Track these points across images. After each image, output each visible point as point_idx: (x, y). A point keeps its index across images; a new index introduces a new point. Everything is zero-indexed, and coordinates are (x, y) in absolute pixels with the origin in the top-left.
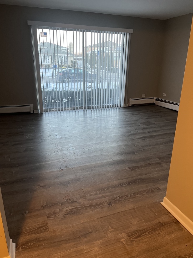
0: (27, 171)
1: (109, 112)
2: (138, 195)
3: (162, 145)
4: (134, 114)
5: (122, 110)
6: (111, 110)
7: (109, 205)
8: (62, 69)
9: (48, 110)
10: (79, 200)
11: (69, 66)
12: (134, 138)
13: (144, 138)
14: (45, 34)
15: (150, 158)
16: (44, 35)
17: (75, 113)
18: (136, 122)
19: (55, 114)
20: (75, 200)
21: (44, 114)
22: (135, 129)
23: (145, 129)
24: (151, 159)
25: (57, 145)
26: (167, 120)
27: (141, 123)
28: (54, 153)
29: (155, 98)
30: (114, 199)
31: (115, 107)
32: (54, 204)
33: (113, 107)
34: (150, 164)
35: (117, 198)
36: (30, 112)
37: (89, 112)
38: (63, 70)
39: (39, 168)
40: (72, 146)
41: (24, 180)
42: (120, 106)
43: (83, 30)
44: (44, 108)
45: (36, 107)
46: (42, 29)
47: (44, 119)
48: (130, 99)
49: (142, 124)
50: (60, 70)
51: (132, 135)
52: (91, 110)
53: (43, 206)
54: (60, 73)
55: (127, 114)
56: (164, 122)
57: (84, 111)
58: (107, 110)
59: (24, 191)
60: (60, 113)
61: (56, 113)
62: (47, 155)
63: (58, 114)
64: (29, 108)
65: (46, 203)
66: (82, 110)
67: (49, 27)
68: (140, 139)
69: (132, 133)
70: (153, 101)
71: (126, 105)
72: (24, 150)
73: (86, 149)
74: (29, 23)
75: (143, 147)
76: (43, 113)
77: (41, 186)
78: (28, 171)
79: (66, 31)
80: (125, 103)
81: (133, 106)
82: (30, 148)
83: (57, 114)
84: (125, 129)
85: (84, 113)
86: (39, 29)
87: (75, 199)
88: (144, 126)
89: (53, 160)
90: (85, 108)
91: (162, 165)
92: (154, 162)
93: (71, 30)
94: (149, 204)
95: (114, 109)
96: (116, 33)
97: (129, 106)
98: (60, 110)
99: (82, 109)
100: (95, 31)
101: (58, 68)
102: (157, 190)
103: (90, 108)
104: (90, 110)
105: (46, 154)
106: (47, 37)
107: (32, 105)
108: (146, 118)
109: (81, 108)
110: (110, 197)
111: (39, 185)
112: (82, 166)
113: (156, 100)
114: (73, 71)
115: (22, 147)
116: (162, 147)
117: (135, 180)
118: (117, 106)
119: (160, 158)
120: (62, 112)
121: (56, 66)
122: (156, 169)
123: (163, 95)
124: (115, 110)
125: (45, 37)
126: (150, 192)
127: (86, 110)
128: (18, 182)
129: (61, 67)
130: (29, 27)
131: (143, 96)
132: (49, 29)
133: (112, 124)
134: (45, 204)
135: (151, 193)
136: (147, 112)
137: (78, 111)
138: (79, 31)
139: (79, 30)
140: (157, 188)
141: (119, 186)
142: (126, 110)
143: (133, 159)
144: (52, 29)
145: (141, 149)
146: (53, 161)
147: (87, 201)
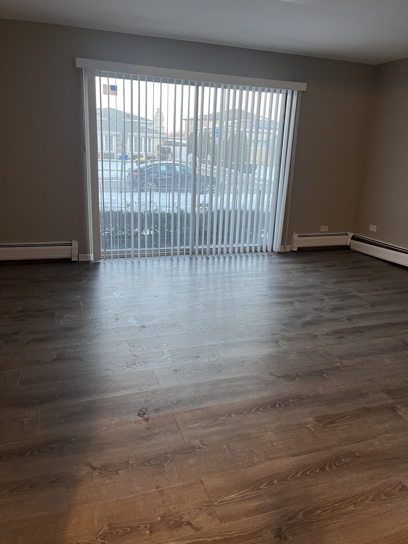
0: (61, 418)
1: (247, 264)
2: (352, 508)
3: (387, 356)
4: (305, 269)
5: (276, 260)
6: (252, 259)
7: (278, 539)
8: (140, 163)
9: (112, 255)
10: (197, 520)
11: (155, 158)
12: (316, 333)
13: (339, 334)
14: (114, 88)
15: (365, 392)
16: (110, 90)
17: (172, 265)
18: (313, 290)
19: (126, 265)
20: (186, 518)
21: (102, 265)
22: (315, 309)
23: (336, 309)
24: (367, 393)
25: (133, 346)
26: (385, 289)
27: (325, 294)
28: (127, 369)
29: (351, 235)
30: (290, 519)
31: (262, 251)
32: (129, 529)
33: (256, 251)
34: (368, 410)
35: (296, 514)
36: (71, 259)
37: (202, 262)
38: (142, 165)
39: (90, 411)
40: (168, 351)
41: (52, 446)
42: (272, 251)
43: (197, 83)
44: (102, 250)
45: (84, 249)
46: (107, 78)
47: (102, 276)
48: (295, 236)
49: (329, 297)
50: (135, 164)
51: (309, 323)
52: (208, 258)
53: (100, 534)
54: (136, 171)
55: (289, 270)
56: (380, 293)
57: (191, 258)
58: (243, 258)
59: (52, 482)
60: (138, 262)
61: (129, 261)
62: (109, 373)
63: (133, 266)
64: (70, 251)
65: (110, 525)
66: (187, 258)
67: (123, 74)
68: (330, 335)
69: (308, 318)
70: (345, 240)
71: (284, 249)
72: (55, 357)
73: (203, 361)
74: (80, 62)
75: (340, 357)
76: (99, 261)
77: (94, 469)
78: (62, 420)
79: (160, 83)
80: (283, 243)
81: (301, 250)
82: (68, 351)
83: (131, 265)
84: (291, 308)
85: (191, 264)
86: (101, 78)
87: (186, 513)
88: (335, 303)
89: (124, 388)
90: (194, 253)
91: (399, 413)
92: (376, 404)
93: (171, 82)
94: (386, 538)
95: (258, 256)
96: (269, 91)
97: (292, 251)
98: (139, 256)
99: (187, 254)
100: (222, 85)
101: (130, 160)
102: (400, 490)
103: (205, 253)
104: (205, 258)
105: (107, 369)
106: (116, 95)
107: (75, 244)
108: (335, 280)
109: (185, 252)
110: (279, 511)
111: (89, 465)
112: (198, 409)
113: (353, 238)
114: (163, 168)
115: (49, 347)
116: (387, 360)
117: (338, 459)
118: (264, 250)
119: (390, 393)
120: (142, 261)
121: (126, 157)
122: (387, 425)
123: (370, 229)
124: (260, 258)
125: (114, 95)
126: (383, 497)
127: (194, 258)
128: (36, 452)
129: (137, 159)
130: (79, 71)
131: (325, 228)
132: (122, 78)
133: (257, 293)
134: (106, 528)
135: (386, 500)
136: (335, 266)
137: (178, 259)
138: (188, 85)
139: (189, 81)
140: (398, 485)
141: (299, 475)
142: (287, 260)
143: (322, 393)
144: (129, 79)
145: (338, 365)
146: (123, 393)
147: (218, 521)
